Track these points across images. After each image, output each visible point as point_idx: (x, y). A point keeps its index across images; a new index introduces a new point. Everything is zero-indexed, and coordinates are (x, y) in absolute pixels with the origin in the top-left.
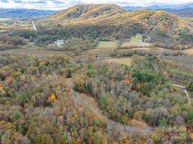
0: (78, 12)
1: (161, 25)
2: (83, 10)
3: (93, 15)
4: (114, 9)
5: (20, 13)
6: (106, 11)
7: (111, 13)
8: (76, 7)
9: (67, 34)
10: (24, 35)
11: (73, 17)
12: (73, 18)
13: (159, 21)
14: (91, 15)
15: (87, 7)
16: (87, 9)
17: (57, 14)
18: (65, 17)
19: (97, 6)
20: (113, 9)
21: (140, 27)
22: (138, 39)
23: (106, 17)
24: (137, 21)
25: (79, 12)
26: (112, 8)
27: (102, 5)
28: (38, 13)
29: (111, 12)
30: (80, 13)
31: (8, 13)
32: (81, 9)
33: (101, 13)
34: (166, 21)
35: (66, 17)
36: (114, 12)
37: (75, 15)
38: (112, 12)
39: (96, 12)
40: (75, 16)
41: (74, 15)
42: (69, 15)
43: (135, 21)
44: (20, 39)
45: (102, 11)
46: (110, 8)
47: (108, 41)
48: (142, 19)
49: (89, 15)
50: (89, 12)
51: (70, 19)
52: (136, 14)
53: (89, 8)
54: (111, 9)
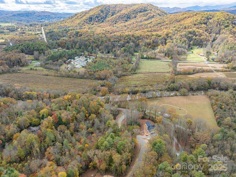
0: (102, 14)
1: (227, 34)
2: (109, 12)
3: (123, 19)
4: (151, 10)
5: (28, 16)
6: (141, 13)
7: (148, 15)
8: (100, 8)
9: (90, 47)
10: (26, 50)
11: (97, 22)
12: (97, 23)
13: (223, 27)
14: (120, 19)
15: (114, 7)
16: (114, 11)
17: (74, 18)
18: (85, 22)
19: (127, 6)
20: (149, 11)
21: (198, 37)
22: (198, 55)
23: (141, 22)
24: (190, 27)
25: (103, 14)
26: (148, 9)
27: (134, 5)
28: (50, 16)
29: (148, 14)
30: (105, 16)
31: (13, 16)
32: (107, 10)
33: (133, 15)
34: (233, 27)
35: (87, 22)
36: (152, 15)
37: (99, 18)
38: (149, 15)
39: (126, 14)
40: (98, 20)
41: (98, 18)
42: (91, 19)
43: (187, 27)
44: (19, 57)
45: (136, 13)
46: (146, 9)
47: (154, 59)
48: (197, 25)
49: (118, 19)
50: (118, 14)
51: (92, 25)
52: (186, 18)
53: (117, 9)
54: (146, 11)
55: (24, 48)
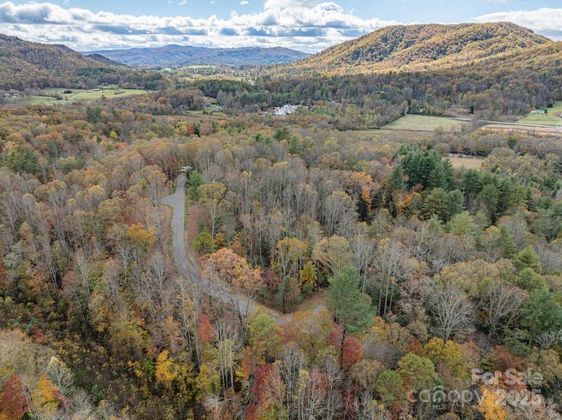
0: (383, 45)
2: (401, 41)
3: (427, 55)
4: (504, 35)
5: (246, 56)
6: (474, 43)
7: (491, 47)
8: (382, 33)
11: (367, 60)
12: (366, 63)
14: (421, 55)
15: (415, 31)
16: (412, 38)
17: (327, 54)
18: (343, 60)
19: (445, 29)
20: (498, 37)
22: (554, 117)
23: (468, 59)
25: (386, 45)
26: (495, 34)
27: (467, 25)
28: (288, 57)
29: (491, 44)
30: (388, 49)
31: (219, 55)
32: (396, 37)
33: (454, 47)
35: (346, 61)
36: (501, 45)
37: (374, 53)
38: (494, 45)
39: (438, 45)
40: (372, 57)
41: (372, 53)
42: (357, 54)
45: (462, 42)
46: (491, 33)
49: (416, 54)
50: (417, 45)
51: (357, 65)
53: (421, 35)
54: (491, 37)
55: (206, 86)
